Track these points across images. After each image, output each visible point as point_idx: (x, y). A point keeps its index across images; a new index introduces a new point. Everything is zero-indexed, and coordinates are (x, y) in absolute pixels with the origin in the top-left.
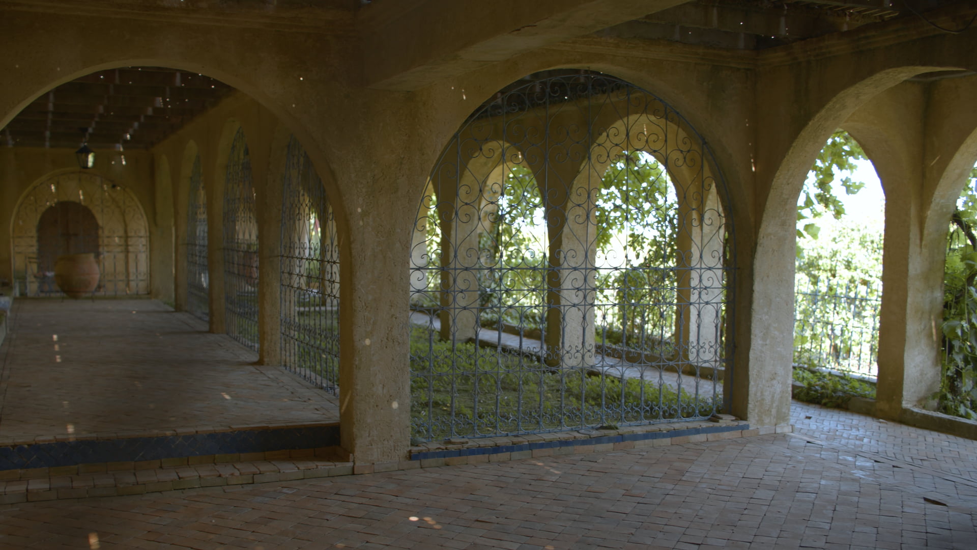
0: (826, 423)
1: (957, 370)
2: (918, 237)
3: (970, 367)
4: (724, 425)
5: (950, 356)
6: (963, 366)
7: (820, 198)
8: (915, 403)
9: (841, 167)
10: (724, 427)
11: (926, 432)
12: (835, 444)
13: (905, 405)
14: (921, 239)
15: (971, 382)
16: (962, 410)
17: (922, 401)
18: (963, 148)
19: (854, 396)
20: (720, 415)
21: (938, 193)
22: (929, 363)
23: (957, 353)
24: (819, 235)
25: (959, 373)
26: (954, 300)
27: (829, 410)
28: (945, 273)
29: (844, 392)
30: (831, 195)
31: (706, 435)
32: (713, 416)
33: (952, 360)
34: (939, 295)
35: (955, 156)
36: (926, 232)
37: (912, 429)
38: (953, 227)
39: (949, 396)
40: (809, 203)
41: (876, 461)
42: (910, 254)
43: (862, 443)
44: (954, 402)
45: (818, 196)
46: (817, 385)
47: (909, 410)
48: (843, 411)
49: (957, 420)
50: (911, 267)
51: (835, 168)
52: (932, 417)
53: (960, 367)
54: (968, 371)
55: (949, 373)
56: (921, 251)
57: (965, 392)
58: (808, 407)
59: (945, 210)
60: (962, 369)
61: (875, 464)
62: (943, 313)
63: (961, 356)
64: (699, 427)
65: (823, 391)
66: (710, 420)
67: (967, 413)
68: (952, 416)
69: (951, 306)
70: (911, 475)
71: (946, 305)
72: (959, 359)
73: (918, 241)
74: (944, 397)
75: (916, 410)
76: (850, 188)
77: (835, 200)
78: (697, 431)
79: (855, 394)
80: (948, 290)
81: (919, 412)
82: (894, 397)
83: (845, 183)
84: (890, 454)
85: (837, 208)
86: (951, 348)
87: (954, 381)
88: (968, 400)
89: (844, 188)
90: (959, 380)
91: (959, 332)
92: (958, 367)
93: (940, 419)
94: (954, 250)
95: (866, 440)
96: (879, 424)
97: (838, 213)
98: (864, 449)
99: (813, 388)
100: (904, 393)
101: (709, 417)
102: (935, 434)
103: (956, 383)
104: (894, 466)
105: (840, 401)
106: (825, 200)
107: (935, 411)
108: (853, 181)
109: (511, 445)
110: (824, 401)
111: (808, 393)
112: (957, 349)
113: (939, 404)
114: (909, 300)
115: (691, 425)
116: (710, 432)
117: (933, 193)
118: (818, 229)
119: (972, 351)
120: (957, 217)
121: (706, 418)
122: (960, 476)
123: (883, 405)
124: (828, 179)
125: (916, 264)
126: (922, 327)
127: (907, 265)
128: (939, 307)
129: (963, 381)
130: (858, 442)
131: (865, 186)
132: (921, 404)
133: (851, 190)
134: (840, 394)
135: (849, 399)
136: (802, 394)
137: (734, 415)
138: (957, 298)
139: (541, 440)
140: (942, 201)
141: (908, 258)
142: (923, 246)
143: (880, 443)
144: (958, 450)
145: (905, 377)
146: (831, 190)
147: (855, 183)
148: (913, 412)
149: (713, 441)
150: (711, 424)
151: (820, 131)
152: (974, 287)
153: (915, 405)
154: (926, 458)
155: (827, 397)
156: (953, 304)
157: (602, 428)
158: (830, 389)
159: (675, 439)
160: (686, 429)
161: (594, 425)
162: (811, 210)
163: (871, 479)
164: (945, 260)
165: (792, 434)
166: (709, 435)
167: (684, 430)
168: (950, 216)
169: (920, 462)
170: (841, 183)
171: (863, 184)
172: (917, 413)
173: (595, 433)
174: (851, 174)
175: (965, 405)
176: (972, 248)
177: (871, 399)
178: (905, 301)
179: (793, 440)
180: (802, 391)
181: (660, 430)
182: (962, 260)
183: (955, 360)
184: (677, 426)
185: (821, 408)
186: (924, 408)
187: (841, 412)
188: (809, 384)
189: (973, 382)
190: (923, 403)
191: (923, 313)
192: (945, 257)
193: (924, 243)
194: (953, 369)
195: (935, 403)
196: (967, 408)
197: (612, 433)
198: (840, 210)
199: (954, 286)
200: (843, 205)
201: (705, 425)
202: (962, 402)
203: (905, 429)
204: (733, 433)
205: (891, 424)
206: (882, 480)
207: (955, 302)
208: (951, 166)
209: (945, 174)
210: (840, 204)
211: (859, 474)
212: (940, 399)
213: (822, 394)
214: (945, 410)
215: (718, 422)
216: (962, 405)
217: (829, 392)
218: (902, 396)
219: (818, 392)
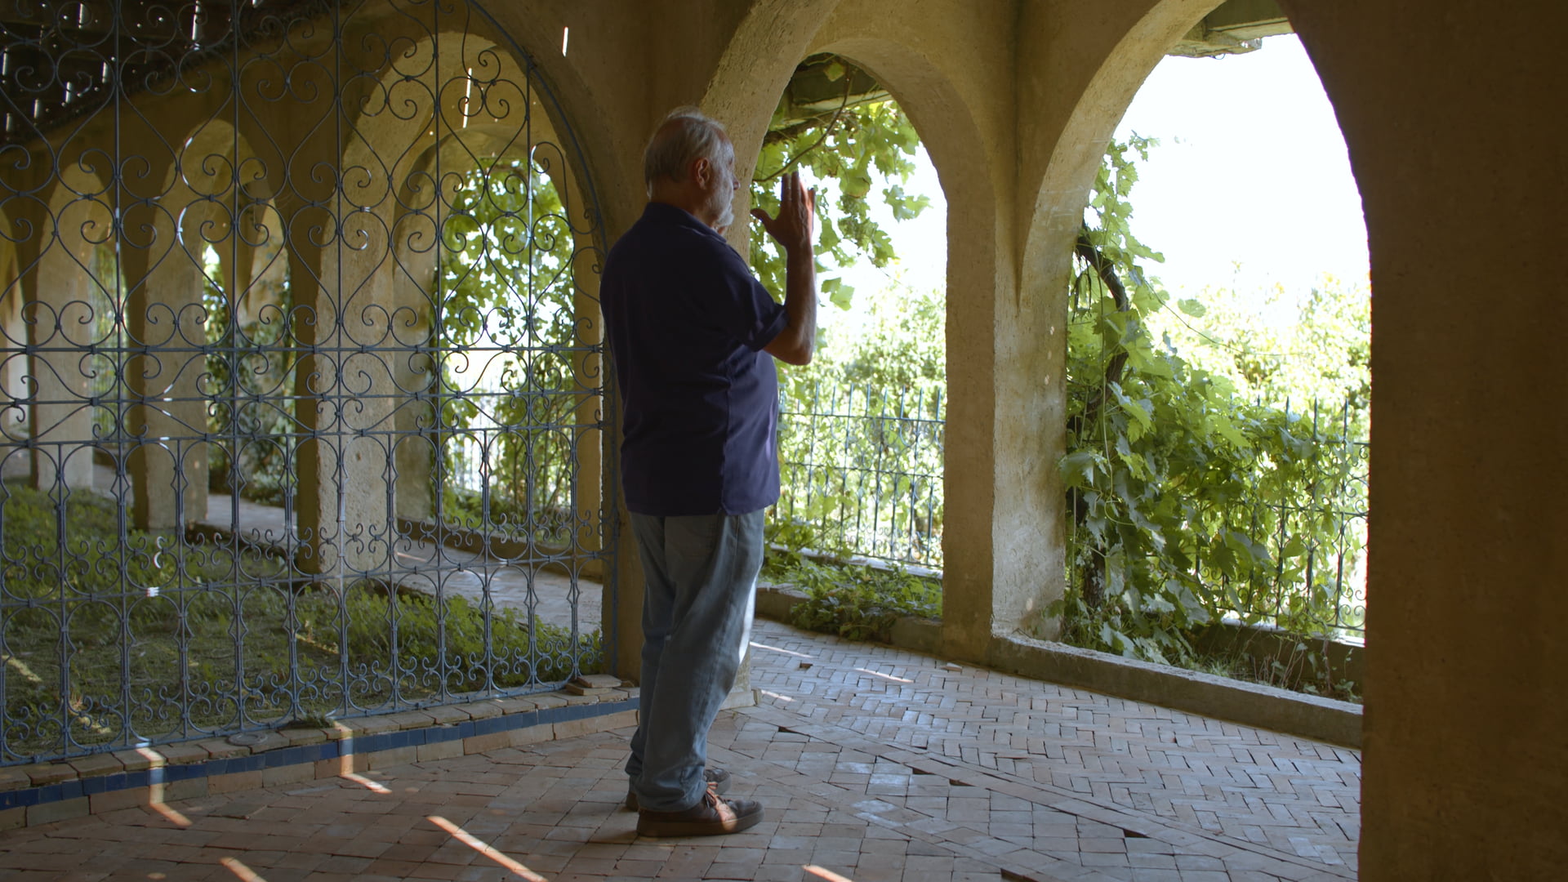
0: (836, 679)
1: (1094, 553)
2: (1012, 283)
3: (1118, 547)
4: (595, 701)
5: (1082, 525)
6: (1106, 545)
7: (846, 227)
8: (1016, 626)
9: (884, 166)
10: (594, 706)
11: (1036, 687)
12: (839, 731)
13: (999, 630)
14: (1018, 288)
15: (1121, 577)
16: (1106, 635)
17: (1030, 623)
18: (1088, 96)
19: (901, 615)
20: (588, 679)
21: (1046, 190)
22: (1043, 542)
23: (1095, 520)
24: (852, 302)
25: (1098, 560)
26: (1085, 413)
27: (852, 646)
28: (1067, 358)
29: (885, 608)
30: (867, 221)
31: (549, 726)
32: (572, 681)
33: (1085, 534)
34: (1056, 402)
35: (1073, 115)
36: (1025, 273)
37: (1009, 682)
38: (1079, 265)
39: (1082, 607)
40: (828, 239)
41: (916, 771)
42: (997, 317)
43: (898, 723)
44: (1092, 619)
45: (842, 223)
46: (833, 596)
47: (1005, 640)
48: (879, 647)
49: (1095, 658)
50: (999, 344)
51: (872, 169)
52: (1048, 654)
53: (1099, 548)
54: (1116, 556)
55: (1080, 561)
56: (1019, 311)
57: (1111, 596)
58: (810, 643)
59: (1061, 228)
60: (1104, 551)
61: (913, 779)
62: (1066, 438)
63: (1103, 526)
64: (532, 709)
65: (843, 607)
66: (566, 691)
67: (1115, 639)
68: (1085, 650)
69: (1079, 425)
70: (986, 804)
71: (1073, 424)
72: (1097, 530)
73: (1012, 292)
74: (1071, 610)
75: (1018, 640)
76: (899, 205)
77: (874, 231)
78: (528, 719)
79: (904, 611)
80: (1073, 392)
81: (1025, 643)
82: (976, 615)
83: (892, 197)
84: (951, 750)
85: (876, 245)
86: (1083, 508)
87: (1091, 575)
88: (1117, 614)
89: (890, 208)
90: (1099, 574)
91: (1090, 475)
92: (1096, 547)
93: (1064, 657)
94: (1083, 311)
95: (909, 716)
96: (945, 674)
97: (882, 255)
98: (901, 738)
99: (825, 603)
100: (995, 606)
101: (565, 682)
102: (1052, 690)
103: (1094, 579)
104: (952, 782)
105: (875, 627)
106: (858, 230)
107: (1055, 640)
108: (907, 193)
109: (28, 786)
110: (843, 628)
111: (816, 613)
112: (1092, 512)
113: (1064, 624)
114: (999, 413)
115: (513, 707)
116: (561, 720)
117: (1037, 192)
118: (850, 291)
119: (1122, 514)
120: (1084, 245)
121: (558, 685)
122: (1089, 798)
123: (956, 633)
124: (858, 189)
125: (1008, 339)
126: (1027, 468)
127: (992, 339)
128: (1060, 426)
129: (1107, 574)
130: (890, 723)
131: (930, 202)
132: (1029, 627)
133: (902, 211)
134: (875, 612)
135: (893, 622)
136: (804, 615)
137: (616, 676)
138: (1089, 406)
139: (114, 769)
140: (1055, 209)
141: (994, 326)
142: (1021, 302)
143: (936, 722)
144: (1092, 727)
145: (995, 572)
146: (867, 211)
147: (911, 198)
148: (1011, 644)
149: (569, 740)
150: (562, 701)
151: (779, 32)
152: (1121, 384)
153: (1018, 630)
154: (1024, 754)
155: (851, 619)
156: (1084, 419)
157: (295, 725)
158: (856, 602)
159: (471, 740)
160: (500, 715)
161: (272, 720)
162: (835, 253)
163: (895, 824)
164: (1067, 332)
165: (755, 710)
166: (558, 726)
167: (495, 720)
168: (1071, 240)
169: (1009, 766)
170: (884, 197)
171: (927, 199)
172: (1020, 646)
173: (267, 741)
174: (904, 182)
175: (1111, 625)
176: (1114, 303)
177: (935, 619)
178: (991, 416)
179: (751, 726)
180: (804, 608)
181: (435, 723)
182: (1097, 329)
183: (1090, 533)
184: (478, 711)
185: (837, 643)
186: (1035, 634)
187: (876, 650)
188: (818, 593)
189: (1126, 576)
190: (1033, 623)
191: (1026, 439)
192: (1066, 324)
193: (1022, 295)
194: (1087, 551)
195: (1055, 623)
196: (1116, 630)
197: (312, 737)
198: (884, 250)
199: (1085, 383)
200: (889, 240)
201: (547, 703)
202: (1106, 619)
203: (997, 684)
204: (614, 716)
205: (970, 672)
206: (915, 826)
207: (1087, 416)
208: (1067, 136)
209: (1057, 151)
210: (884, 237)
211: (871, 810)
212: (1066, 614)
213: (841, 612)
214: (1075, 635)
215: (581, 694)
216: (1106, 625)
217: (855, 608)
218: (992, 612)
219: (833, 611)
